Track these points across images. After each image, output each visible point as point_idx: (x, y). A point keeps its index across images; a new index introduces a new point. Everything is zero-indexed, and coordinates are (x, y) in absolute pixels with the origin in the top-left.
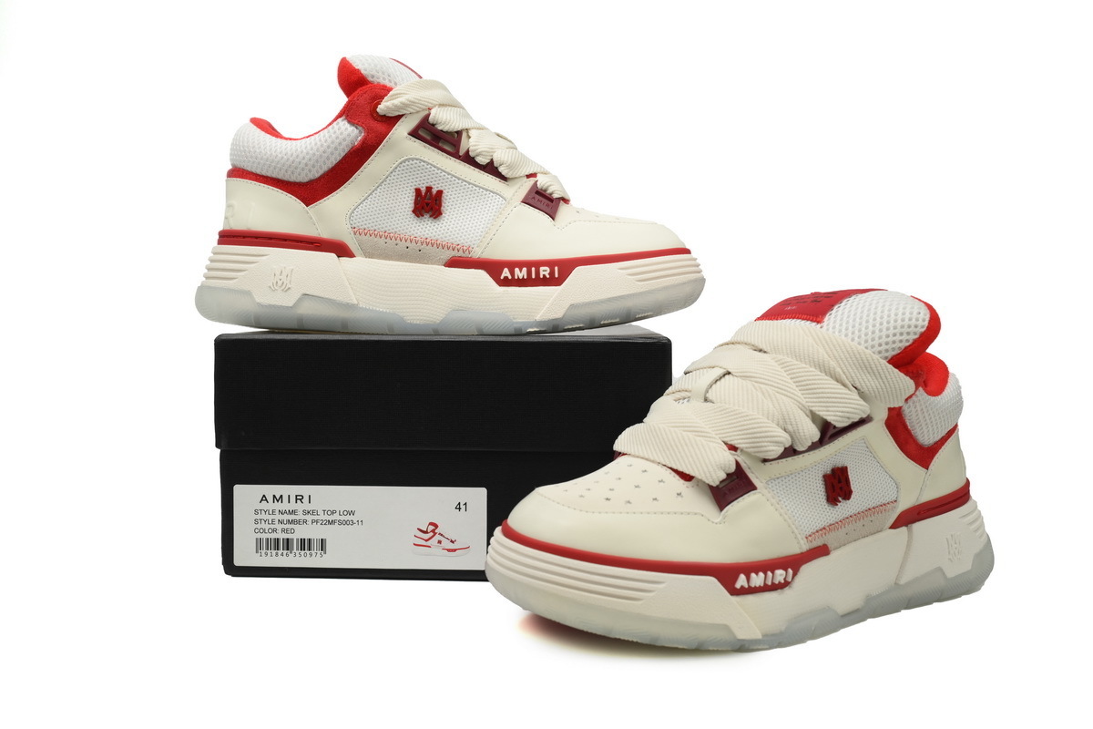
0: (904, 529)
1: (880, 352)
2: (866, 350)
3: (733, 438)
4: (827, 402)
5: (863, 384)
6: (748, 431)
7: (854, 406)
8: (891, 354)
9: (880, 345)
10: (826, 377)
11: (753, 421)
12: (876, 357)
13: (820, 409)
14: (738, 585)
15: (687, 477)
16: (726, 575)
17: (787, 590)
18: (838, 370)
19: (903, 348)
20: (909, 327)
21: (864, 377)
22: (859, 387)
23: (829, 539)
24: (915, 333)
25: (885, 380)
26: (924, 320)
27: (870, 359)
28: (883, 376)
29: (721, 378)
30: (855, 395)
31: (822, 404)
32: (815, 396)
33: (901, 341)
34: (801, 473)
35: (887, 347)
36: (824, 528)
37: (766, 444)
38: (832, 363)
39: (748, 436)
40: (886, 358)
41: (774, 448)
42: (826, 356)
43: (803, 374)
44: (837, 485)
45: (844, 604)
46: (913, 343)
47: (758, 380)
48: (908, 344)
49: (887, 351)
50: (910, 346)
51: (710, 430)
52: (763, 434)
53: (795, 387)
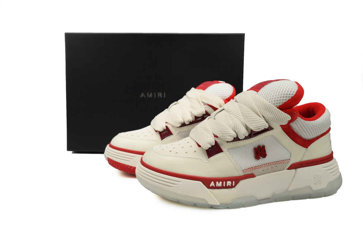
0: (294, 170)
1: (274, 104)
2: (269, 103)
3: (217, 133)
4: (251, 122)
5: (266, 116)
6: (222, 131)
7: (261, 124)
8: (278, 105)
9: (275, 101)
10: (253, 113)
11: (224, 127)
12: (273, 105)
13: (248, 124)
14: (211, 186)
15: (199, 146)
16: (206, 182)
17: (233, 189)
18: (258, 110)
19: (284, 102)
20: (287, 94)
21: (267, 113)
22: (265, 117)
23: (254, 172)
24: (289, 97)
25: (275, 114)
26: (294, 92)
27: (270, 106)
28: (274, 113)
29: (221, 111)
30: (263, 120)
31: (250, 123)
32: (248, 119)
33: (283, 100)
34: (243, 147)
35: (277, 102)
36: (252, 168)
37: (226, 136)
38: (256, 107)
39: (221, 133)
40: (277, 106)
41: (229, 138)
42: (254, 105)
43: (245, 111)
44: (260, 152)
45: (260, 196)
46: (288, 101)
47: (230, 112)
48: (286, 101)
49: (277, 103)
50: (287, 102)
51: (210, 130)
52: (226, 132)
53: (241, 116)
